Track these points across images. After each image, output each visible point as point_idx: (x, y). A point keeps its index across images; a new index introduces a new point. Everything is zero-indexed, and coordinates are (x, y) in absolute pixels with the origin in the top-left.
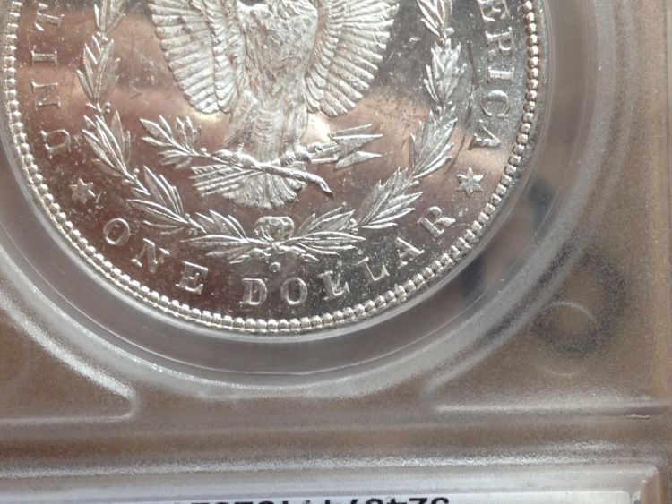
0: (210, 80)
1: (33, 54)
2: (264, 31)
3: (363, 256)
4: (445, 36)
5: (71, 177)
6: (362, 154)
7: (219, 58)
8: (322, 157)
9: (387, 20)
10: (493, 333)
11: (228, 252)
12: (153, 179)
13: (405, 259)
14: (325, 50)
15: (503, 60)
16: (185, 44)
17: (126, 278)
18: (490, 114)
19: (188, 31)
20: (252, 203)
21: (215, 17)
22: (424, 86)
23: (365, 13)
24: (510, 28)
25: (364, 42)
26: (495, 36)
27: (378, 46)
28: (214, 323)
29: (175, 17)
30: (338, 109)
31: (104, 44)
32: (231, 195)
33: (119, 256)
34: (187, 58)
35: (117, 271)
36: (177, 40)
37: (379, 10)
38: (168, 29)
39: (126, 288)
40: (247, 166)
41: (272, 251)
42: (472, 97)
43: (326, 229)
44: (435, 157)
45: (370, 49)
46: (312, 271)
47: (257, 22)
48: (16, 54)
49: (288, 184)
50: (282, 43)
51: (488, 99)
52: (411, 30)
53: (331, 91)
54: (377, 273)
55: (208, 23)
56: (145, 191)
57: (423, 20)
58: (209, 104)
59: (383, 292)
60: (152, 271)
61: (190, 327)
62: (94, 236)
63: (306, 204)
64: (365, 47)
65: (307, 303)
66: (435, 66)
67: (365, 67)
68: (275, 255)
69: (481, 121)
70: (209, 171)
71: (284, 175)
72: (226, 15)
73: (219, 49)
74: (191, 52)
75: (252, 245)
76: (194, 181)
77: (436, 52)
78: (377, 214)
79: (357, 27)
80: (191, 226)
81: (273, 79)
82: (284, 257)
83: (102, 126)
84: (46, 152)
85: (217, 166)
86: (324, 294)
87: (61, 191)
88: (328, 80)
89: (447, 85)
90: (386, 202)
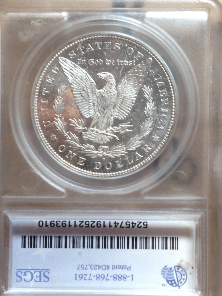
0: (87, 109)
1: (42, 101)
2: (102, 97)
3: (127, 157)
4: (150, 100)
5: (50, 134)
6: (128, 130)
7: (90, 104)
8: (117, 131)
9: (135, 95)
10: (160, 179)
11: (91, 155)
12: (72, 135)
13: (138, 158)
14: (118, 102)
15: (165, 107)
16: (82, 99)
17: (64, 161)
18: (161, 121)
19: (82, 96)
20: (98, 142)
21: (90, 93)
22: (144, 112)
23: (129, 93)
24: (167, 98)
25: (129, 100)
26: (163, 100)
27: (132, 102)
28: (87, 173)
29: (79, 92)
30: (122, 118)
31: (60, 99)
32: (92, 140)
33: (63, 155)
34: (82, 103)
35: (62, 159)
36: (79, 98)
37: (133, 92)
38: (77, 96)
39: (64, 163)
40: (97, 132)
41: (103, 155)
42: (157, 116)
43: (118, 150)
44: (146, 131)
45: (131, 102)
46: (113, 161)
47: (101, 94)
48: (37, 101)
49: (107, 137)
50: (107, 100)
51: (161, 117)
52: (141, 98)
53: (120, 113)
54: (130, 162)
55: (88, 94)
56: (70, 138)
57: (145, 95)
58: (87, 116)
59: (132, 167)
60: (71, 159)
61: (81, 174)
62: (56, 150)
63: (112, 143)
64: (129, 102)
65: (112, 169)
66: (147, 108)
67: (129, 107)
68: (104, 156)
69: (159, 122)
70: (87, 133)
71: (107, 135)
72: (93, 92)
73: (90, 101)
74: (83, 102)
75: (98, 153)
76: (83, 136)
77: (148, 104)
78: (131, 146)
79: (127, 97)
80: (81, 148)
81: (104, 109)
82: (106, 157)
83: (59, 121)
84: (44, 127)
85: (89, 132)
86: (116, 167)
87: (47, 137)
88: (119, 110)
89: (150, 113)
90: (133, 143)
